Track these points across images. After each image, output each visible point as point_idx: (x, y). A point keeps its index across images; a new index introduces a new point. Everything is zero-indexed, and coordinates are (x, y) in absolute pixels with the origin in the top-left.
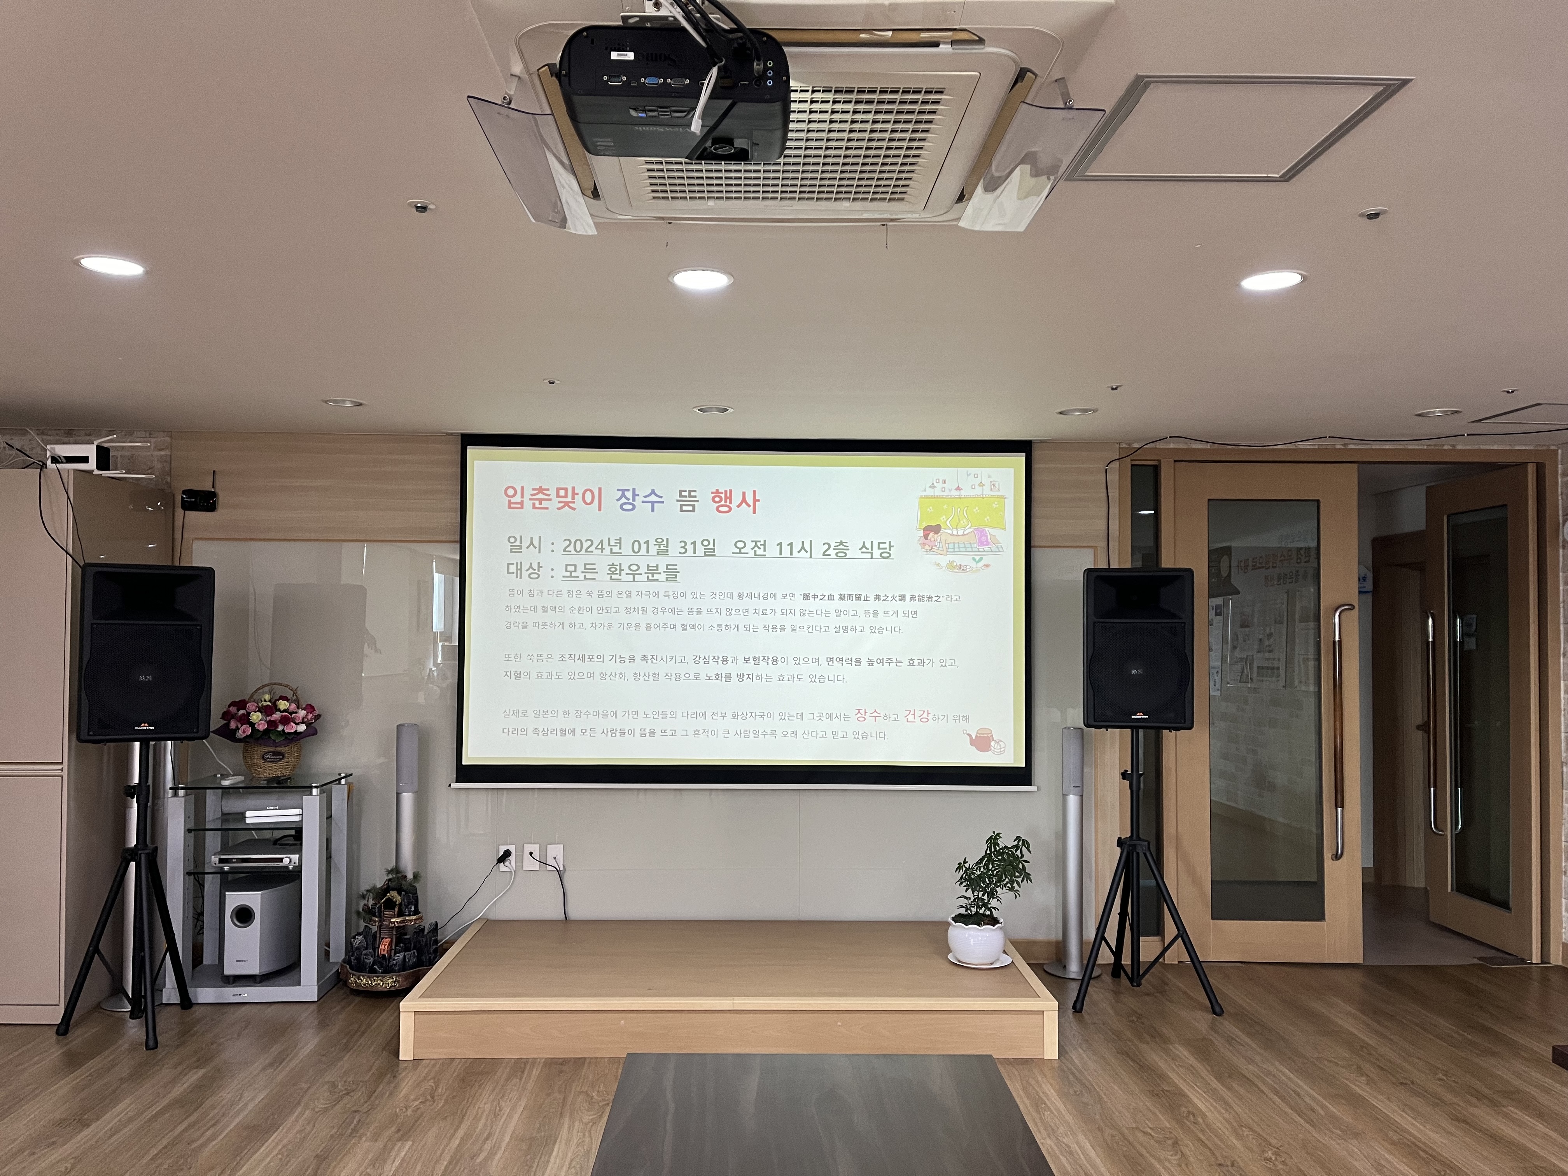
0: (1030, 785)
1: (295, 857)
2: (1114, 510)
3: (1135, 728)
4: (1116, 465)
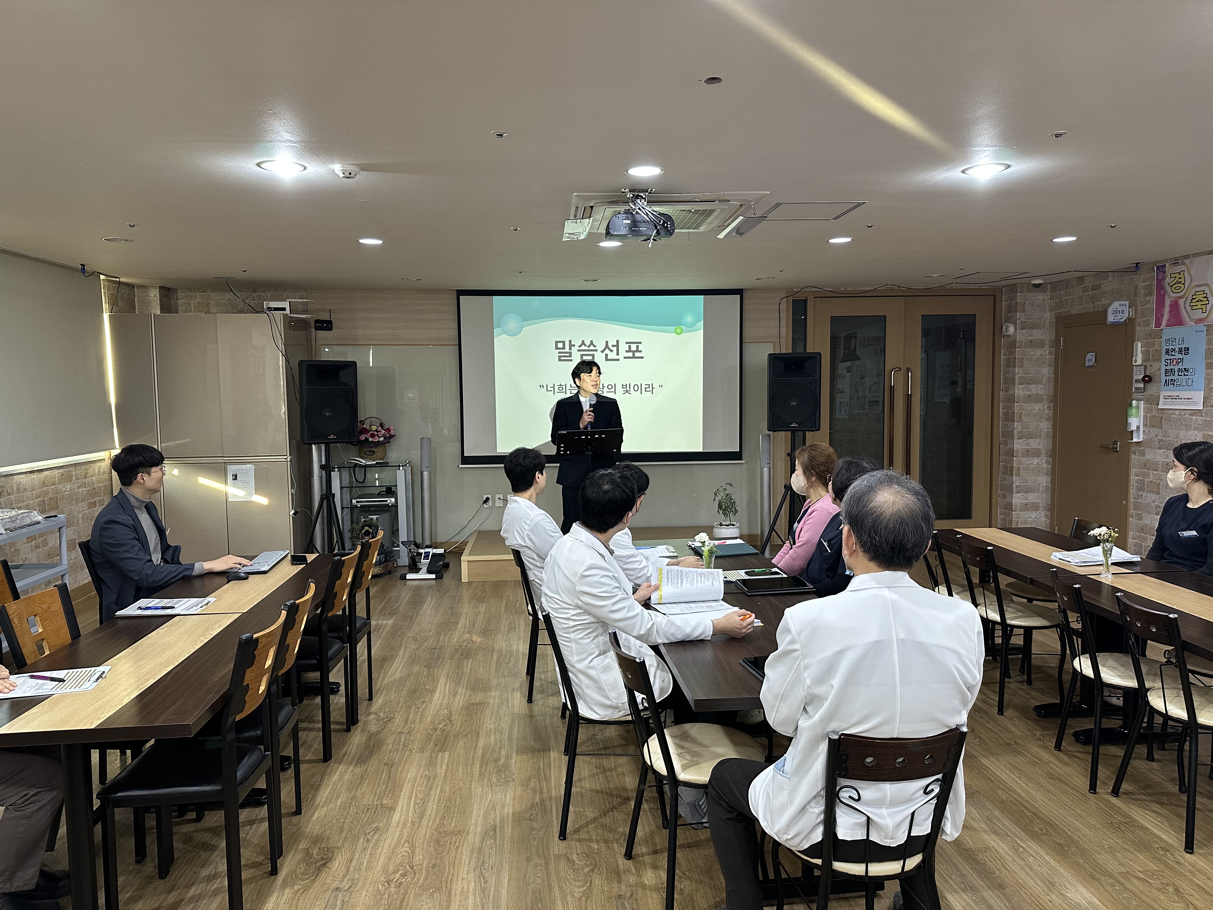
0: (741, 460)
1: (393, 500)
2: (783, 323)
3: (792, 430)
4: (785, 299)
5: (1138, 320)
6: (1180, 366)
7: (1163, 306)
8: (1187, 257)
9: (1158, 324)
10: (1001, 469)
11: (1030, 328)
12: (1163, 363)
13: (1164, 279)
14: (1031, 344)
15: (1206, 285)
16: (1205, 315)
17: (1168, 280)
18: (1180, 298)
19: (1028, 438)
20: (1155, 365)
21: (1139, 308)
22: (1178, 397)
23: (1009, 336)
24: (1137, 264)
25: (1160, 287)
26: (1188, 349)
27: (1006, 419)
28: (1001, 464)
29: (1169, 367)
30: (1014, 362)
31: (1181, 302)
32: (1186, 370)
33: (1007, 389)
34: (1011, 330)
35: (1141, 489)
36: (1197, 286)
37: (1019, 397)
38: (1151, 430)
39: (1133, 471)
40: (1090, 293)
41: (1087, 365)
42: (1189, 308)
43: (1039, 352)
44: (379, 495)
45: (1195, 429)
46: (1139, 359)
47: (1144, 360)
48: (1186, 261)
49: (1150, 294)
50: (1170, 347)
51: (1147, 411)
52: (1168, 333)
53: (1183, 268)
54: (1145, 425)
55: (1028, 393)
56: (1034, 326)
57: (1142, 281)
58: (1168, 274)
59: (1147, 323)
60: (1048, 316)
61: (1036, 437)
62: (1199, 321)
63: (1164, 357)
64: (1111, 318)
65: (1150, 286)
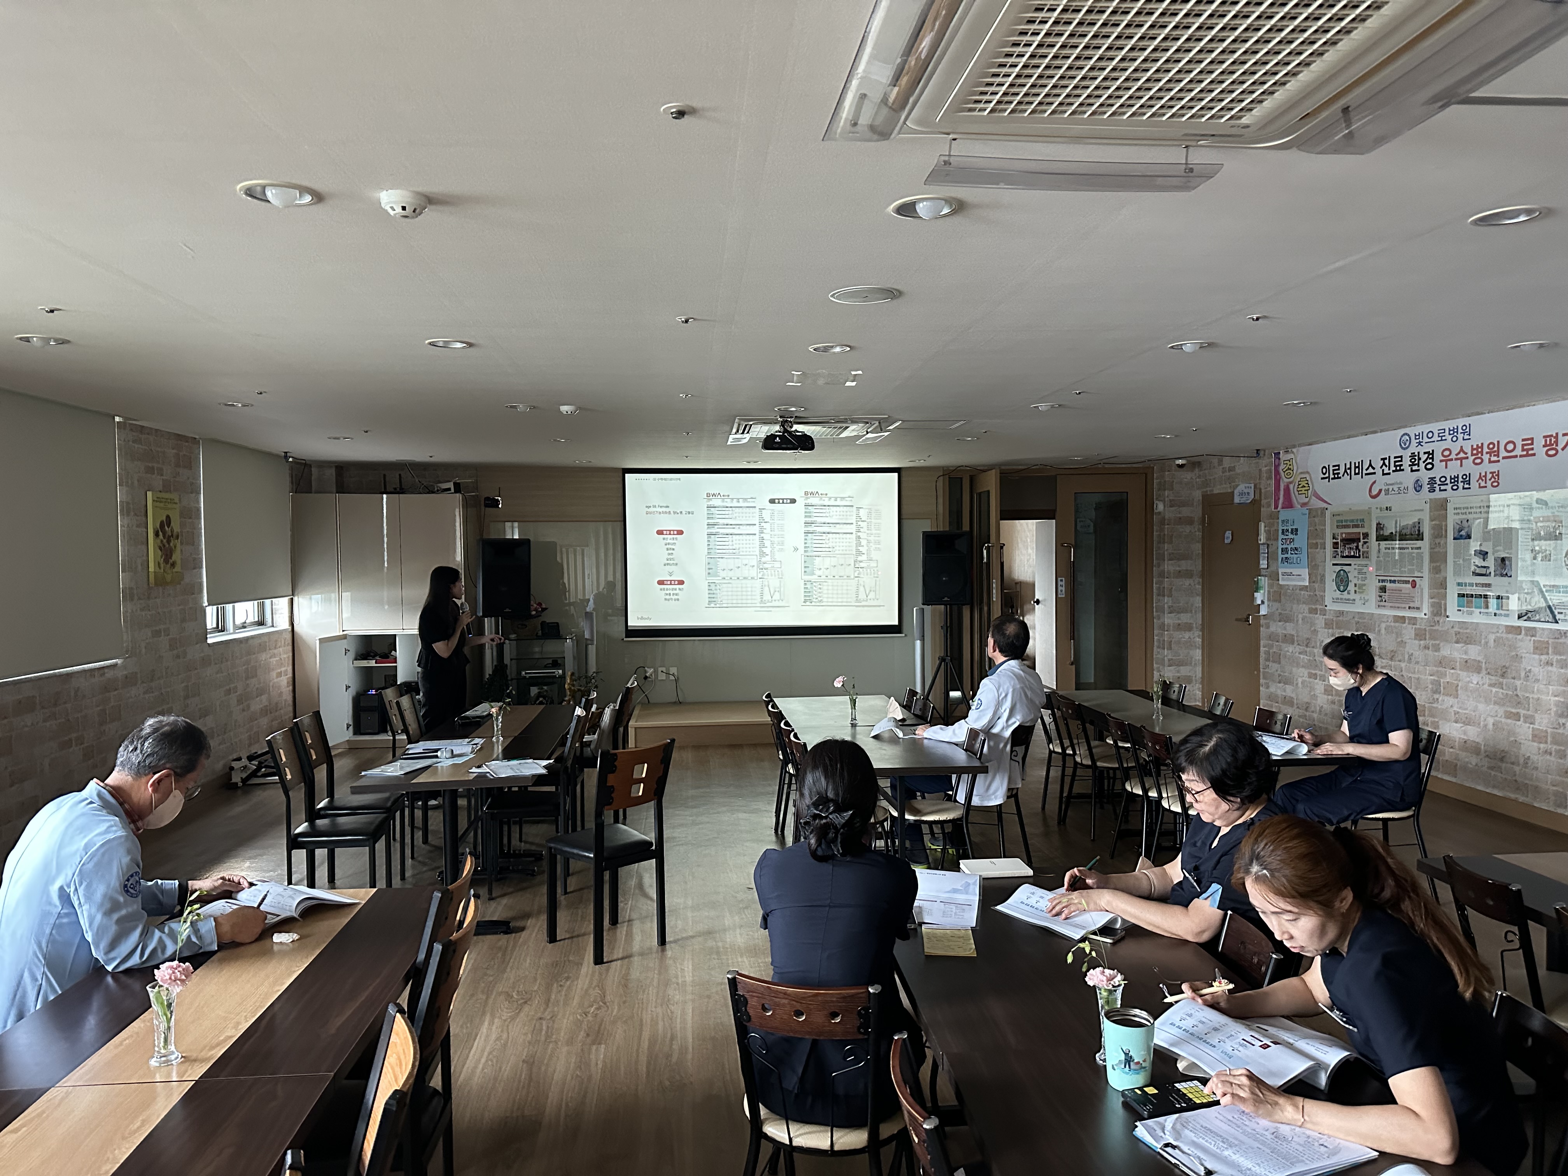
0: (900, 632)
1: (560, 671)
2: (941, 500)
3: (946, 605)
4: (941, 477)
5: (1264, 502)
6: (1292, 546)
7: (1279, 490)
8: (1294, 446)
9: (1276, 507)
10: (1156, 643)
11: (1179, 506)
12: (1280, 542)
13: (1279, 465)
14: (1180, 521)
15: (1308, 473)
16: (1307, 500)
17: (1282, 467)
18: (1291, 483)
19: (1178, 613)
20: (1274, 543)
21: (1263, 491)
22: (1291, 574)
23: (1159, 513)
24: (1258, 450)
25: (1277, 473)
26: (1297, 530)
27: (1158, 595)
28: (1156, 638)
29: (1284, 546)
30: (1164, 539)
31: (1291, 486)
32: (1296, 549)
33: (1159, 566)
34: (1160, 507)
35: (1267, 660)
36: (1301, 473)
37: (1169, 572)
38: (1274, 604)
39: (1262, 643)
40: (1228, 474)
41: (1226, 541)
42: (1297, 493)
43: (1187, 529)
44: (546, 667)
45: (1304, 603)
46: (1262, 538)
47: (1268, 539)
48: (1294, 450)
49: (1270, 478)
50: (1285, 528)
51: (1271, 586)
52: (1284, 514)
53: (1292, 456)
54: (1269, 600)
55: (1178, 569)
56: (1183, 504)
57: (1265, 464)
58: (1282, 461)
59: (1269, 505)
60: (1198, 495)
61: (1186, 612)
62: (1304, 505)
63: (1281, 536)
64: (1237, 500)
65: (1270, 471)
